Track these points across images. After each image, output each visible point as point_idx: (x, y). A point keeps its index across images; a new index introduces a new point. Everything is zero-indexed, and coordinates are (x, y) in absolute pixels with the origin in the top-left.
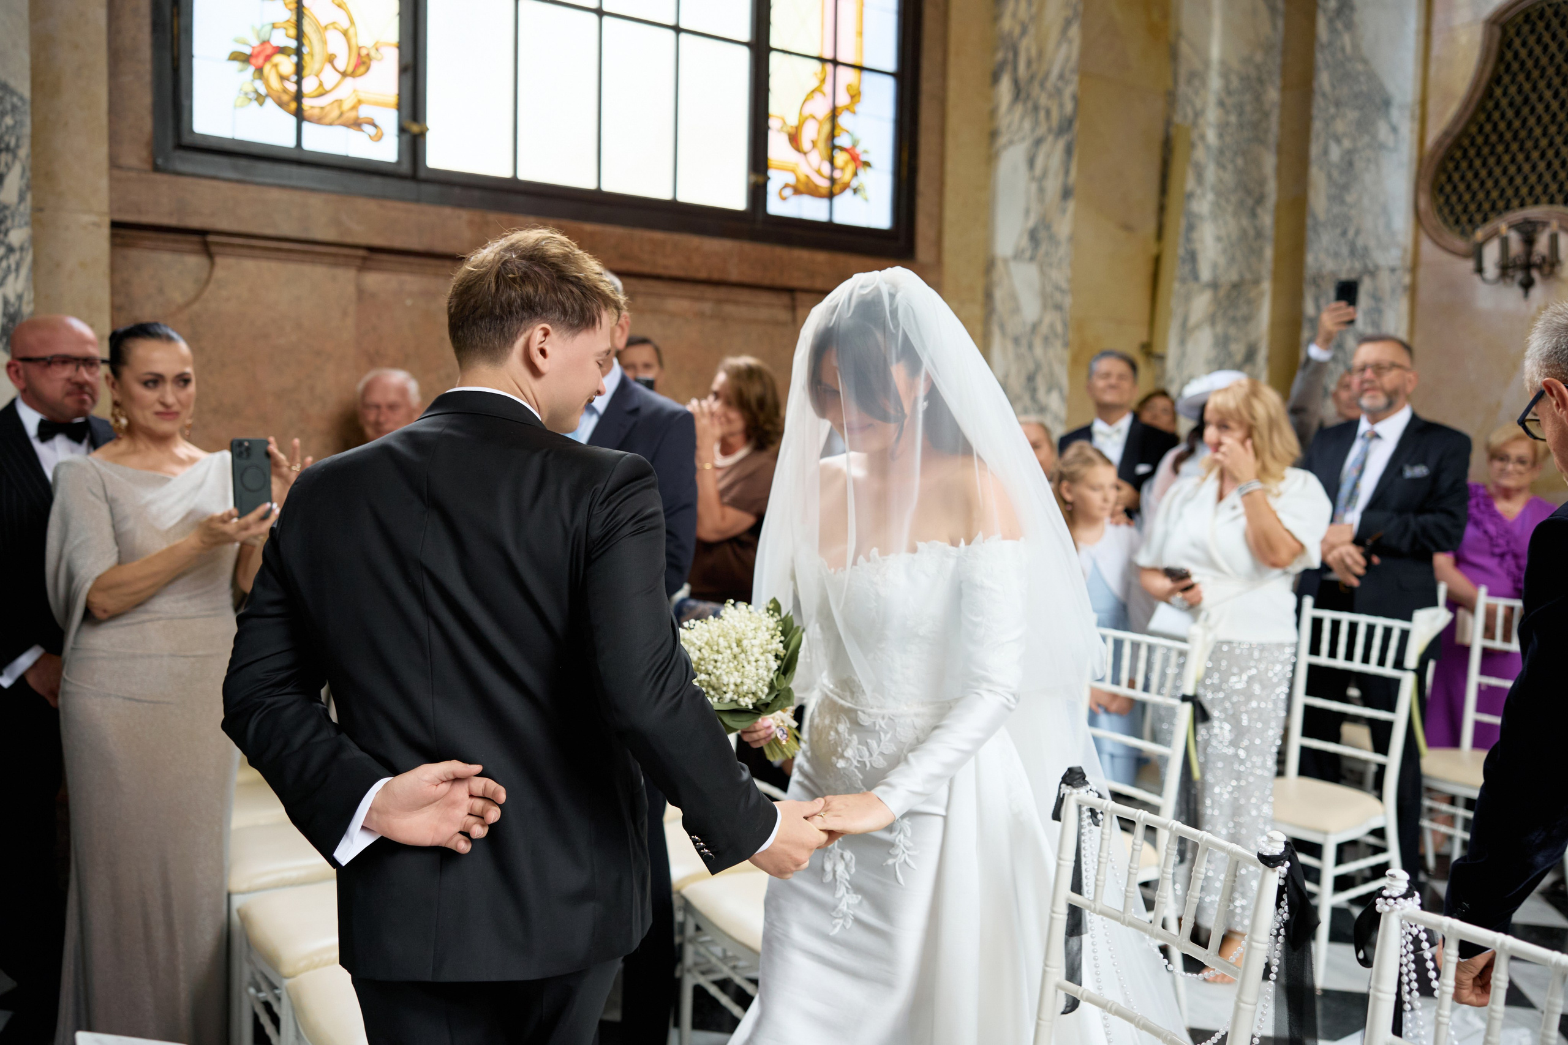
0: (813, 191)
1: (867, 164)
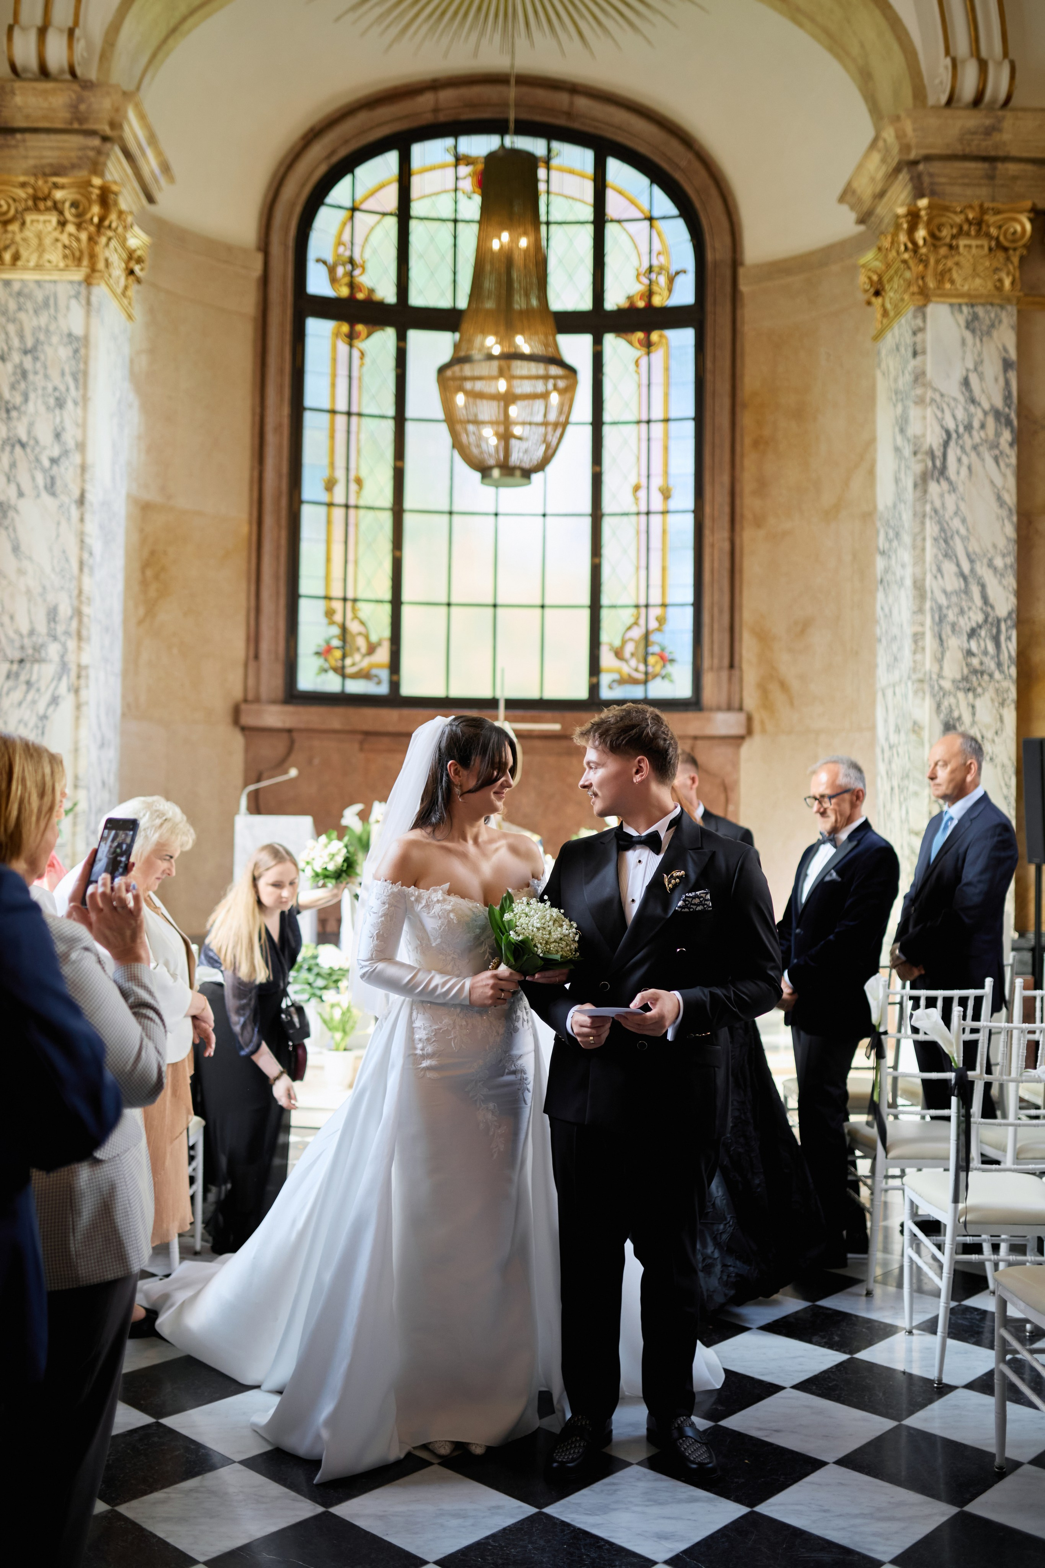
0: (634, 682)
1: (672, 661)
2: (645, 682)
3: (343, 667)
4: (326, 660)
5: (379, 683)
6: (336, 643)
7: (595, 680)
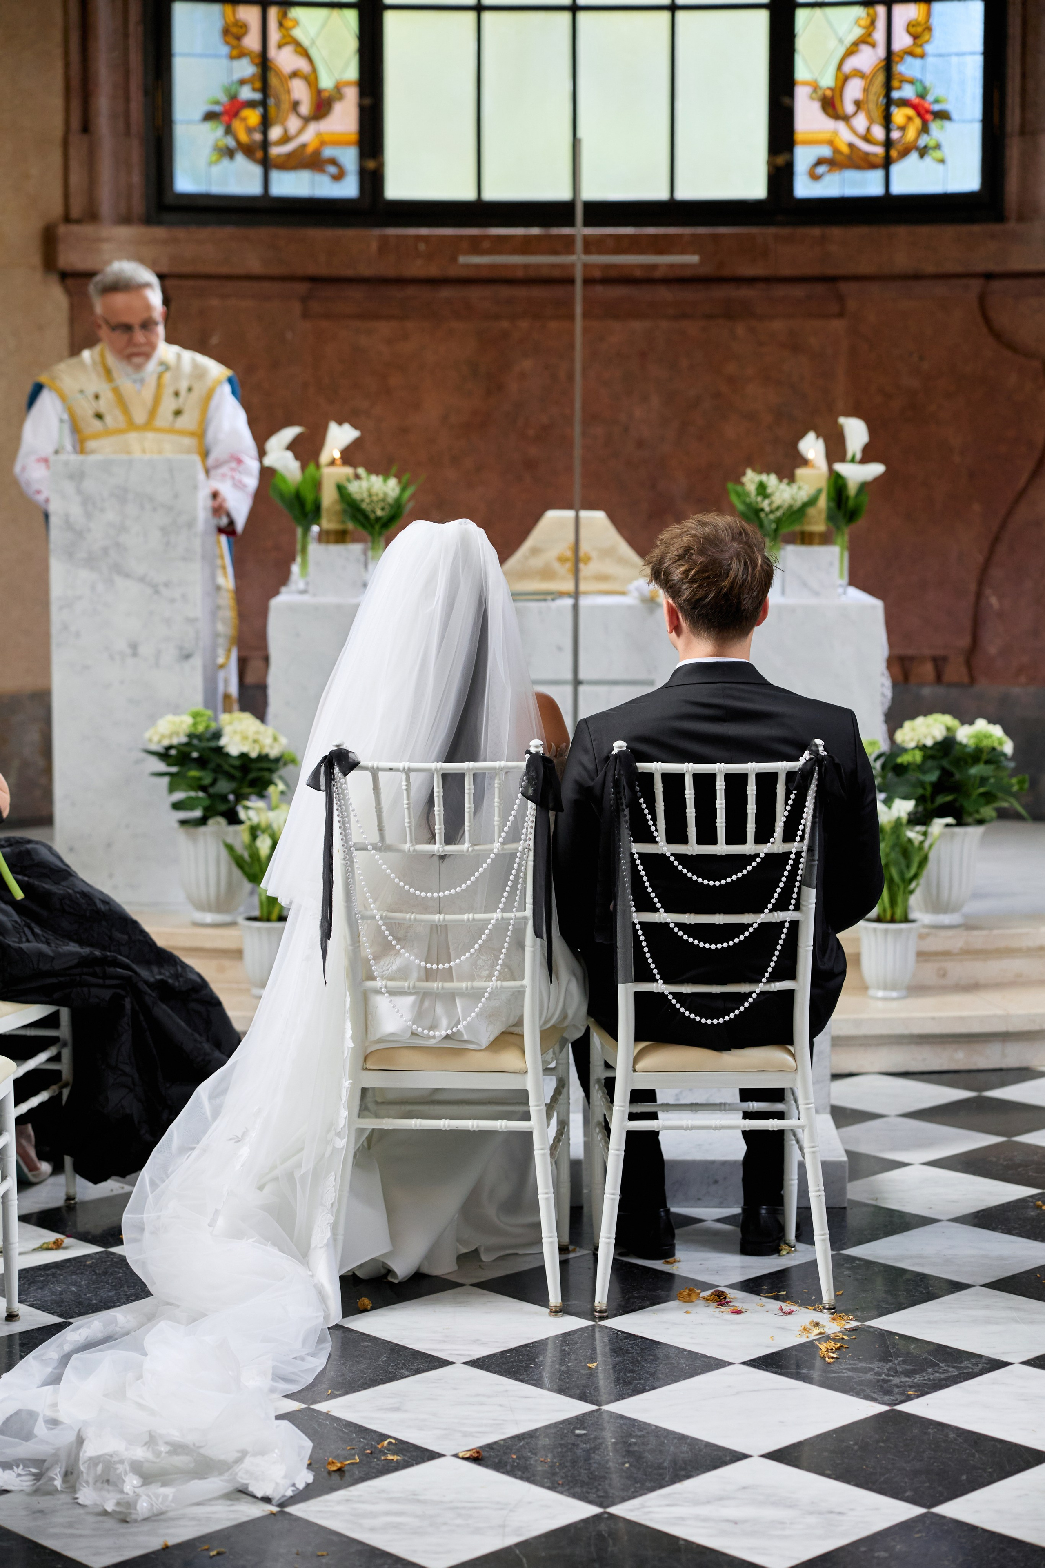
2: (886, 164)
3: (265, 144)
4: (228, 131)
5: (339, 177)
6: (247, 93)
7: (781, 160)
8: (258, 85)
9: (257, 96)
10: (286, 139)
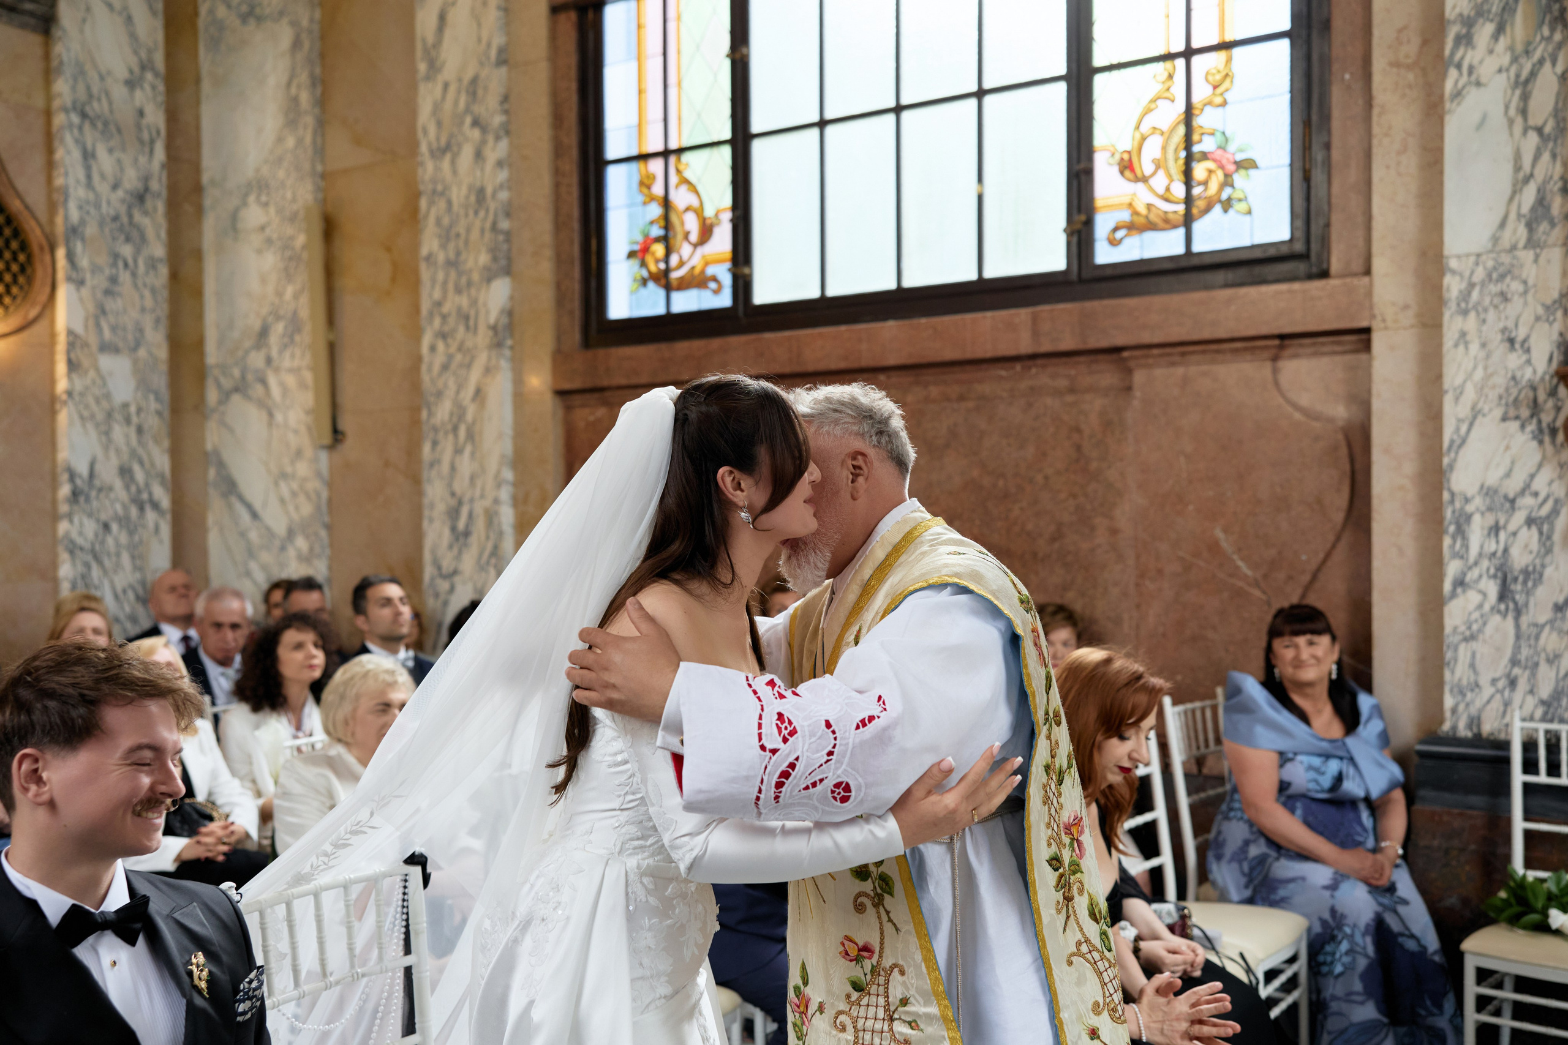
8: (662, 223)
9: (661, 232)
10: (681, 264)
